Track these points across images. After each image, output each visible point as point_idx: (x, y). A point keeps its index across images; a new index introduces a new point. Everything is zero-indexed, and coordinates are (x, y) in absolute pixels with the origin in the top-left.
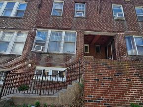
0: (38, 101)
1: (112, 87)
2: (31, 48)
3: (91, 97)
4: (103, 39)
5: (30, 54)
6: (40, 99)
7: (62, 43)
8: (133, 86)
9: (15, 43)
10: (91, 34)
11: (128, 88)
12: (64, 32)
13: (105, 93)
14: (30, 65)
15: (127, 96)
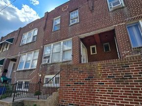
0: (35, 103)
1: (82, 92)
2: (41, 61)
3: (64, 101)
4: (107, 36)
5: (41, 67)
6: (36, 102)
7: (61, 52)
8: (106, 91)
9: (33, 60)
10: (87, 36)
11: (100, 93)
12: (62, 43)
13: (76, 98)
14: (40, 75)
15: (99, 103)
